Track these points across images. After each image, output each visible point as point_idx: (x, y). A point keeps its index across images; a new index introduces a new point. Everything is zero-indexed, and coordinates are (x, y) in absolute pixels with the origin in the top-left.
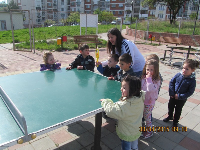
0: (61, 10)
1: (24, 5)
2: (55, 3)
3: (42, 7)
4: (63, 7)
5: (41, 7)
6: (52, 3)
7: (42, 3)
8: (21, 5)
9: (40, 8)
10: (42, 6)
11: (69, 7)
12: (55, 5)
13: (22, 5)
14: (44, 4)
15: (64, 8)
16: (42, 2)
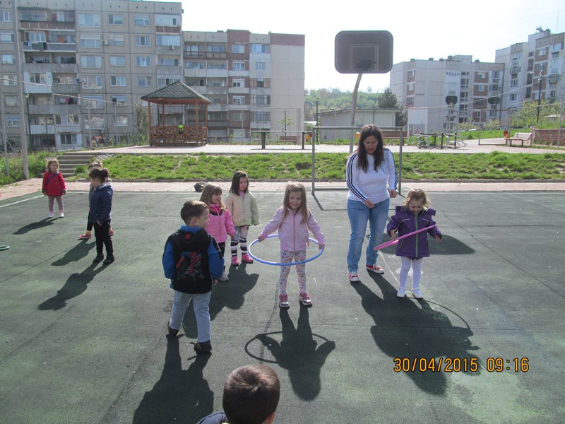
0: (508, 98)
1: (420, 94)
2: (494, 84)
3: (462, 95)
4: (513, 90)
5: (458, 95)
6: (487, 84)
7: (462, 87)
8: (413, 94)
9: (456, 97)
10: (461, 93)
11: (529, 90)
12: (495, 88)
13: (417, 94)
14: (467, 87)
15: (516, 95)
16: (462, 83)
